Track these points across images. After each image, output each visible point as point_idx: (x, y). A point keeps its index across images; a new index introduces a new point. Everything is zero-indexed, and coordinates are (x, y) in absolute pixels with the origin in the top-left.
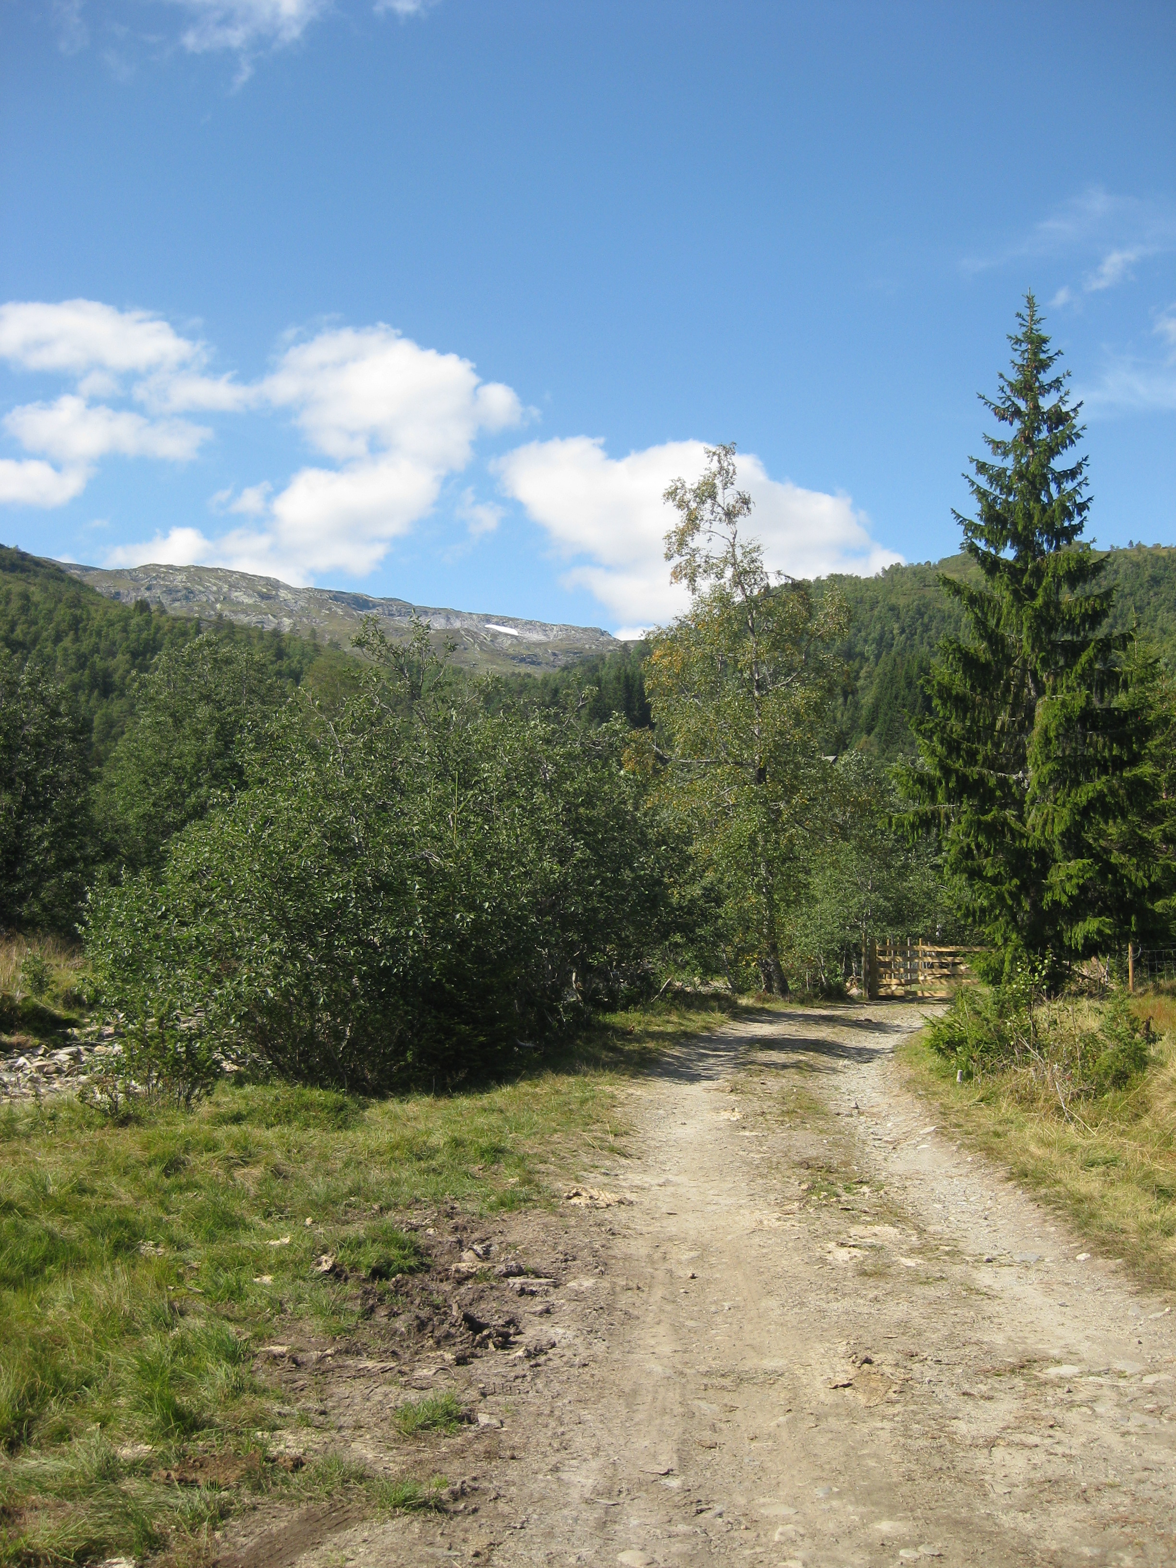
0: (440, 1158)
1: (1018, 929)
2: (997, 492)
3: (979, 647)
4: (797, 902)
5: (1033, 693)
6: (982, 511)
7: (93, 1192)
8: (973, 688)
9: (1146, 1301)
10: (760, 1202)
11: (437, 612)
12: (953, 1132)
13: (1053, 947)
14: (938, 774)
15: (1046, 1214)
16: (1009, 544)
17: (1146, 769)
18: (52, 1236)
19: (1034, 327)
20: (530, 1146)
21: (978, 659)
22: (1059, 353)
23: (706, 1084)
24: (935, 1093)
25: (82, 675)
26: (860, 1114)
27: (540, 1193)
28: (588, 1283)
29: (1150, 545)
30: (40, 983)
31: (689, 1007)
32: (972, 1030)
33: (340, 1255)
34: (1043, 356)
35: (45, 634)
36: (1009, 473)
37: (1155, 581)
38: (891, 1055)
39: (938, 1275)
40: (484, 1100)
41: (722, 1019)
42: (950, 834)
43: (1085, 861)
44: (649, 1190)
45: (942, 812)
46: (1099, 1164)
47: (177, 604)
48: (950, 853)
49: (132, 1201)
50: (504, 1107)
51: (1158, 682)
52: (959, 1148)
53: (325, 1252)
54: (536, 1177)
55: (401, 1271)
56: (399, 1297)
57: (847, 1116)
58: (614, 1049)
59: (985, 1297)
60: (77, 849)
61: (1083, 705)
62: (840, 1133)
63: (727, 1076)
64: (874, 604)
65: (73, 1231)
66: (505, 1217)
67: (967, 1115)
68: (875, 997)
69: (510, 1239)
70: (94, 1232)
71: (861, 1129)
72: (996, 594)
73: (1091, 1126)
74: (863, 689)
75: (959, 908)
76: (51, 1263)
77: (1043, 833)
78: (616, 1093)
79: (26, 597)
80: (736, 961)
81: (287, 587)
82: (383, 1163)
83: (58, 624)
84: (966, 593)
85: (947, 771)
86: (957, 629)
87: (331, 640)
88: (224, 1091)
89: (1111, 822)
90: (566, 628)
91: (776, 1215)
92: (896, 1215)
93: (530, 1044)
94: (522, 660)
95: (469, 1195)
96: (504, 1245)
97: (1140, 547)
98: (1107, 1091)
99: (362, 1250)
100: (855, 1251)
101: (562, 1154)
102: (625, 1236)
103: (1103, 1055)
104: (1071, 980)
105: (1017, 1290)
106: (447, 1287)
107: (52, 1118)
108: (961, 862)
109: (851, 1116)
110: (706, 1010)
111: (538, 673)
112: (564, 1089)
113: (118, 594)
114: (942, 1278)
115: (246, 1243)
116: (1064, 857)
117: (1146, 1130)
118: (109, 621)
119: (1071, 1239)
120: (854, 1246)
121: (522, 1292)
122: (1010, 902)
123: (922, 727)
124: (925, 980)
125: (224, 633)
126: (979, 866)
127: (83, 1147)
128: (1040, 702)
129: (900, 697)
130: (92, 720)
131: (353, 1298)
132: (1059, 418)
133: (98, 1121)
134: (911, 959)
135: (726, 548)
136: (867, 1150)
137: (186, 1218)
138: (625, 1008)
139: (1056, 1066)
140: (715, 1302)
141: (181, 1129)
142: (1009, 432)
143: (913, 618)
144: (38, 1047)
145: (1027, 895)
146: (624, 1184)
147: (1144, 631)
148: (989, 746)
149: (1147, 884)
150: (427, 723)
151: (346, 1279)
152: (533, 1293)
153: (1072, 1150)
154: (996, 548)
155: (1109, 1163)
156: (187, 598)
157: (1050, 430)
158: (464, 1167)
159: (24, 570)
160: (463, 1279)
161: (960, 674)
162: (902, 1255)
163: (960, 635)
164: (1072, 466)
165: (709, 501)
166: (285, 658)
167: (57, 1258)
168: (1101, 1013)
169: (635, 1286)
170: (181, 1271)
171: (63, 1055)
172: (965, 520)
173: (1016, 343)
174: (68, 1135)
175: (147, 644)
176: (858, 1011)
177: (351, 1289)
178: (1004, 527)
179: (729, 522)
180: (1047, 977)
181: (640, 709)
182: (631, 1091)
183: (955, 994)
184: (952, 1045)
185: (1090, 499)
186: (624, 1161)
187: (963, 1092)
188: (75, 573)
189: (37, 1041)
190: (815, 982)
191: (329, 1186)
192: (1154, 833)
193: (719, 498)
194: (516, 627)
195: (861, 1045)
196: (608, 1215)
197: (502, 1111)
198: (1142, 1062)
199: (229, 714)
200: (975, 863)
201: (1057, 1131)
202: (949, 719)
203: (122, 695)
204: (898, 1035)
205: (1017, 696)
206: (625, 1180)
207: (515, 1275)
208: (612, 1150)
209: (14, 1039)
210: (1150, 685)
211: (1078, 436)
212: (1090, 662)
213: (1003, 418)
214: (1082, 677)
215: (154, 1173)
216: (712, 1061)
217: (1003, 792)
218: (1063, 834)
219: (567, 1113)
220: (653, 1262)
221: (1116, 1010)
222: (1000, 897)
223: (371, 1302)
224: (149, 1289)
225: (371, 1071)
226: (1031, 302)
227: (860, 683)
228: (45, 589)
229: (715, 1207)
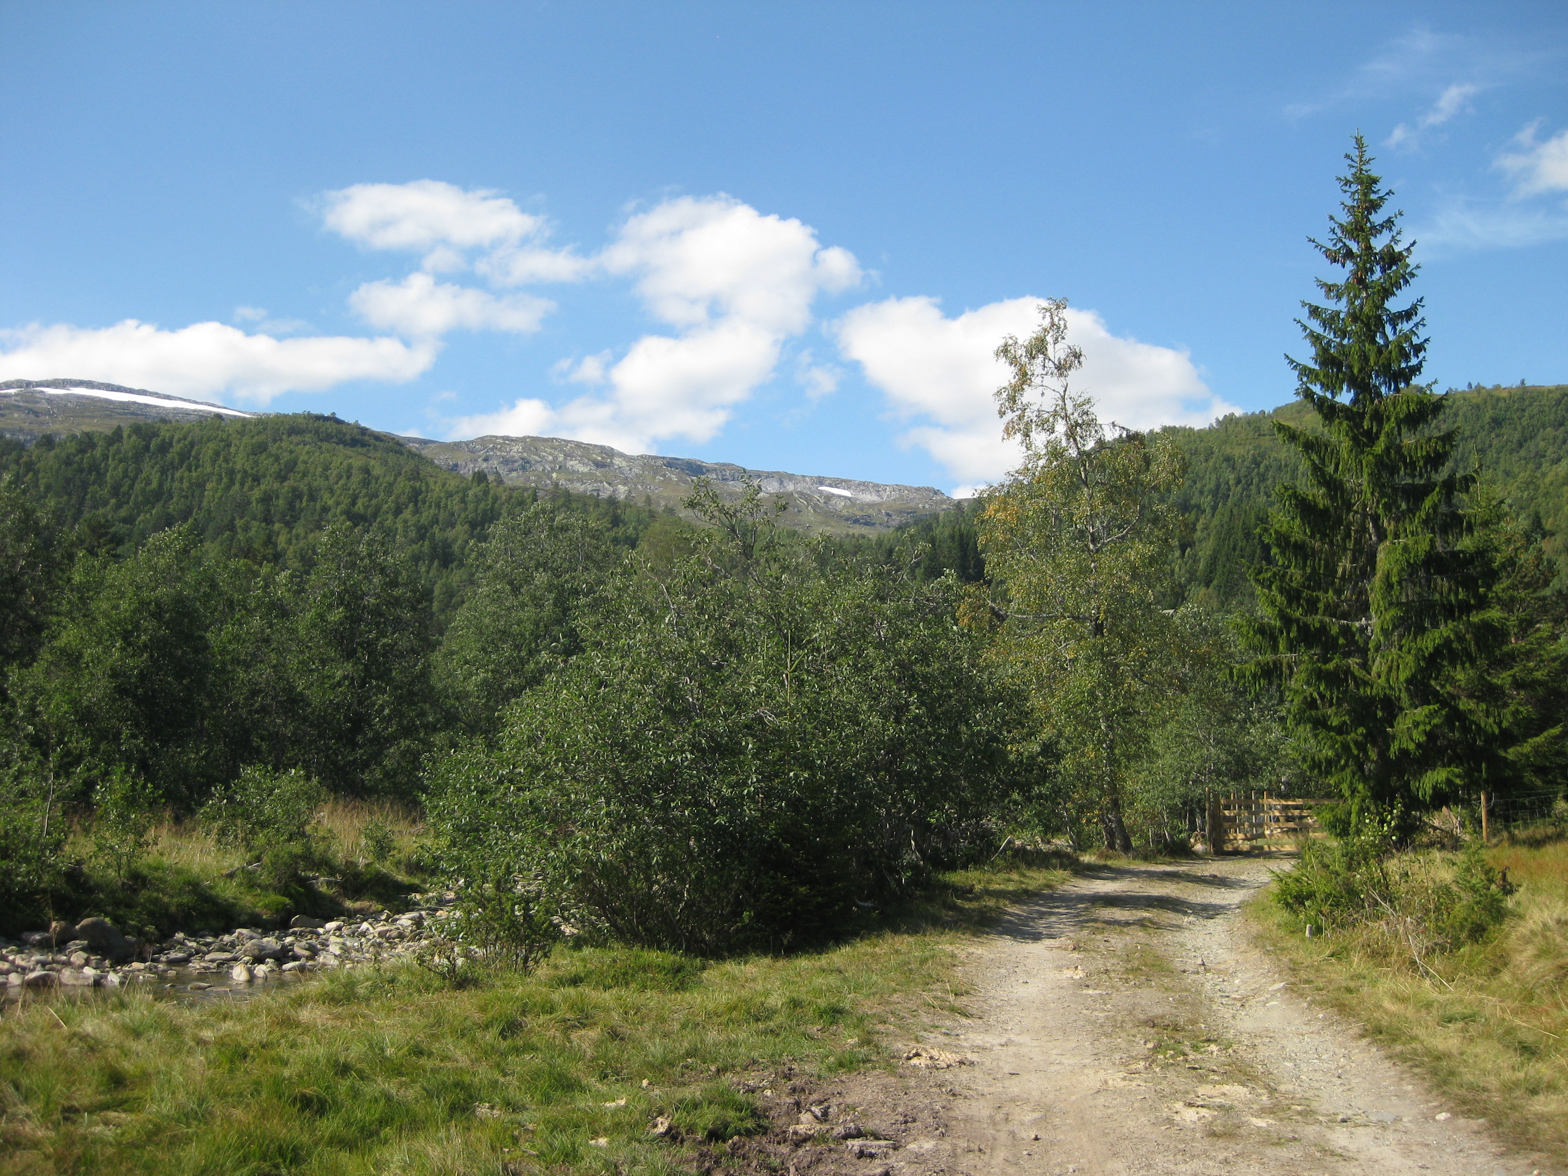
0: (779, 1019)
1: (1365, 779)
2: (1332, 336)
3: (1318, 494)
4: (1137, 757)
5: (1374, 538)
6: (1317, 354)
7: (430, 1055)
8: (1312, 536)
9: (1511, 1163)
10: (1105, 1062)
11: (770, 475)
12: (1303, 989)
13: (1402, 797)
14: (1278, 624)
15: (1403, 1072)
16: (1345, 387)
17: (1494, 614)
18: (389, 1098)
19: (1364, 168)
20: (869, 1006)
21: (1316, 505)
22: (1390, 193)
23: (1048, 942)
24: (1283, 949)
25: (422, 546)
26: (1207, 970)
27: (879, 1053)
28: (928, 1145)
29: (1489, 386)
30: (382, 848)
31: (1030, 865)
32: (1320, 885)
33: (677, 1116)
34: (1373, 197)
35: (385, 507)
36: (1342, 316)
37: (1497, 422)
38: (1237, 911)
39: (1291, 1135)
40: (824, 960)
41: (1064, 876)
42: (1293, 684)
43: (1431, 707)
44: (991, 1050)
45: (1285, 661)
46: (1456, 1020)
47: (514, 474)
48: (1292, 703)
49: (468, 1062)
50: (842, 967)
51: (1502, 523)
52: (1310, 1005)
53: (661, 1113)
54: (875, 1038)
55: (739, 1133)
56: (736, 1160)
57: (1193, 973)
58: (954, 907)
59: (1340, 1159)
60: (418, 716)
61: (1428, 549)
62: (1186, 990)
63: (1069, 935)
64: (1209, 454)
65: (411, 1094)
66: (844, 1078)
67: (1317, 971)
68: (1220, 852)
69: (849, 1101)
70: (429, 1094)
71: (1208, 986)
72: (1334, 439)
73: (1448, 981)
74: (1200, 541)
75: (1304, 760)
76: (387, 1124)
77: (1388, 680)
78: (956, 952)
79: (366, 471)
80: (1078, 819)
81: (622, 455)
82: (720, 1024)
83: (398, 497)
84: (1302, 439)
85: (1287, 621)
86: (1294, 477)
87: (666, 506)
88: (562, 954)
89: (1458, 667)
90: (900, 488)
91: (1121, 1075)
92: (1245, 1074)
93: (869, 904)
94: (856, 521)
95: (807, 1056)
96: (842, 1107)
97: (1479, 389)
98: (1463, 944)
99: (698, 1111)
100: (1203, 1112)
101: (901, 1014)
102: (966, 1097)
103: (1457, 907)
104: (1422, 831)
105: (1374, 1151)
106: (784, 1149)
107: (392, 981)
108: (1305, 712)
109: (1198, 973)
110: (1047, 868)
111: (872, 534)
112: (904, 948)
113: (456, 465)
114: (1295, 1139)
115: (582, 1105)
116: (1411, 705)
117: (1505, 985)
118: (447, 492)
119: (1430, 1097)
120: (1202, 1106)
121: (861, 1154)
122: (1356, 752)
123: (1261, 577)
124: (1271, 835)
125: (560, 501)
126: (1323, 716)
127: (421, 1010)
128: (1381, 547)
129: (1238, 548)
130: (432, 591)
131: (688, 1161)
132: (1392, 259)
133: (437, 984)
134: (1256, 813)
135: (1054, 402)
136: (1215, 1007)
137: (521, 1079)
138: (965, 867)
139: (1409, 919)
140: (1059, 1165)
141: (519, 991)
142: (1341, 274)
143: (1248, 468)
144: (382, 911)
145: (1374, 744)
146: (965, 1044)
147: (1487, 474)
148: (1330, 592)
149: (1497, 731)
150: (759, 583)
151: (682, 1142)
152: (872, 1156)
153: (1428, 1005)
154: (1332, 393)
155: (1469, 1018)
156: (523, 468)
157: (1383, 271)
158: (803, 1028)
159: (364, 445)
160: (800, 1141)
161: (1298, 521)
162: (1252, 1115)
163: (1298, 483)
164: (1407, 307)
165: (1041, 356)
166: (621, 525)
167: (392, 1119)
168: (1454, 864)
169: (976, 1148)
170: (516, 1133)
171: (405, 920)
172: (1298, 364)
173: (1346, 184)
174: (407, 997)
175: (485, 512)
176: (1204, 867)
177: (687, 1151)
178: (1339, 370)
179: (1061, 375)
180: (1397, 827)
181: (975, 567)
182: (971, 950)
183: (1303, 848)
184: (1300, 899)
185: (1426, 340)
186: (964, 1021)
187: (1312, 947)
188: (413, 446)
189: (380, 907)
190: (1159, 837)
191: (665, 1049)
192: (1502, 679)
193: (1050, 352)
194: (849, 488)
195: (1206, 901)
196: (948, 1076)
197: (840, 972)
198: (1498, 914)
199: (566, 581)
200: (1320, 713)
201: (1411, 985)
202: (1289, 567)
203: (461, 565)
204: (1244, 891)
205: (1358, 542)
206: (966, 1040)
207: (853, 1137)
208: (953, 1010)
209: (358, 905)
210: (1495, 527)
211: (1413, 275)
212: (1435, 507)
213: (1335, 260)
214: (1425, 522)
215: (490, 1036)
216: (1053, 919)
217: (1346, 639)
218: (1409, 681)
219: (907, 972)
220: (995, 1124)
221: (1470, 860)
222: (1346, 747)
223: (707, 1165)
224: (484, 1152)
225: (709, 933)
226: (1359, 144)
227: (1198, 534)
228: (385, 463)
229: (1059, 1067)
